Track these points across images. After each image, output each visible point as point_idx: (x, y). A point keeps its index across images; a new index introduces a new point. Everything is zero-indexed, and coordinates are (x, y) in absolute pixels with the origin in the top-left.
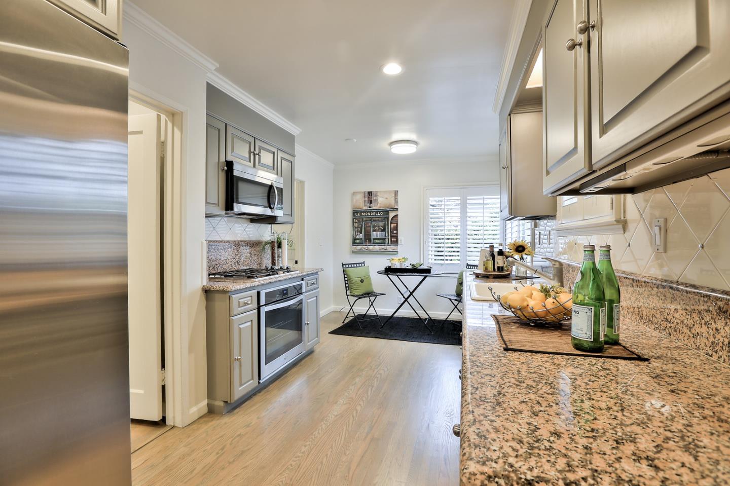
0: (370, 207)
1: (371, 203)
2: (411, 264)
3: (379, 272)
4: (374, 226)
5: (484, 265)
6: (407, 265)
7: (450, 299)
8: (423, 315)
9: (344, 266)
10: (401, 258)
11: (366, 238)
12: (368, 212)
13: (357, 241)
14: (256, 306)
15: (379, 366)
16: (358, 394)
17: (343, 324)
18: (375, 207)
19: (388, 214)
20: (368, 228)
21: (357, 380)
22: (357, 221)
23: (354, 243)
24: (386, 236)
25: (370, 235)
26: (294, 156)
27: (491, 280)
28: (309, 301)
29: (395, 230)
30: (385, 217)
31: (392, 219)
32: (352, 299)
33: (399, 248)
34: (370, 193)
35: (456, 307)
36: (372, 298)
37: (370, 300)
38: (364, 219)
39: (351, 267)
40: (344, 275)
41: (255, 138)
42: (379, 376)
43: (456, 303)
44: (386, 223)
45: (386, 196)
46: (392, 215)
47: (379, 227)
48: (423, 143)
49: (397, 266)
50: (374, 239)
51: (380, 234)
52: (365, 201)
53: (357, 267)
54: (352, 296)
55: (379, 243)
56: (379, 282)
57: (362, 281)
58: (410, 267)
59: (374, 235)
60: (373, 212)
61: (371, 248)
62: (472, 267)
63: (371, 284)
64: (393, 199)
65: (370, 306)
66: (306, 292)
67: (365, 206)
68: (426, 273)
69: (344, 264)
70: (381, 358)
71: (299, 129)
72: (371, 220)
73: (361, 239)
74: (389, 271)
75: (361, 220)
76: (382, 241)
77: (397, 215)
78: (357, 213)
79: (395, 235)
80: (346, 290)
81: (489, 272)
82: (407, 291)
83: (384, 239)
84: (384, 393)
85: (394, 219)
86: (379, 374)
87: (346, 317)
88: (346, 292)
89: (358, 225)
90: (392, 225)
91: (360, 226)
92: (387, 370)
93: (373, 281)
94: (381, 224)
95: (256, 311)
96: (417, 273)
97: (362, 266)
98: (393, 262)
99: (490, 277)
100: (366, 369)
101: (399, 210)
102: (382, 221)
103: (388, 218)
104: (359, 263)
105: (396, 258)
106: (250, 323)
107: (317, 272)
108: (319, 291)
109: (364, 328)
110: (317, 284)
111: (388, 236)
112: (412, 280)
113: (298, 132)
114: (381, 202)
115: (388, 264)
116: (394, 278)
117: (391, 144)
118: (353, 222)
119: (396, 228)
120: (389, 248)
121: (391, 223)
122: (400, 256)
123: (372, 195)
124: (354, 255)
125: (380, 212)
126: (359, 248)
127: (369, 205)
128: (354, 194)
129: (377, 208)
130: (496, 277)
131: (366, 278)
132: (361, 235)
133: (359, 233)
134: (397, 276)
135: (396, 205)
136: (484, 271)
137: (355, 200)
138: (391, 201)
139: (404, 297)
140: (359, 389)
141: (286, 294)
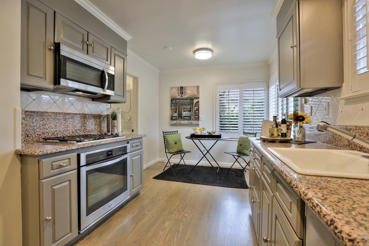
0: (182, 96)
1: (182, 94)
2: (207, 132)
3: (186, 138)
4: (184, 109)
5: (270, 132)
6: (205, 133)
7: (233, 155)
8: (215, 165)
9: (164, 133)
10: (201, 128)
11: (179, 116)
12: (180, 100)
13: (174, 118)
14: (76, 166)
15: (185, 208)
16: (166, 242)
17: (163, 171)
18: (184, 97)
19: (193, 101)
20: (180, 110)
21: (167, 224)
22: (173, 105)
23: (172, 119)
24: (191, 115)
25: (182, 114)
26: (126, 55)
27: (277, 144)
28: (133, 158)
29: (197, 111)
30: (191, 103)
31: (195, 104)
32: (169, 155)
33: (200, 122)
34: (182, 88)
35: (237, 160)
36: (182, 155)
37: (181, 156)
38: (178, 104)
39: (169, 134)
40: (164, 139)
41: (88, 32)
42: (184, 219)
43: (237, 157)
44: (192, 106)
45: (192, 89)
46: (195, 101)
47: (187, 109)
48: (216, 50)
49: (199, 133)
50: (184, 117)
51: (188, 113)
52: (178, 93)
53: (172, 134)
54: (169, 153)
55: (187, 119)
56: (187, 144)
57: (176, 143)
58: (207, 134)
59: (184, 114)
60: (183, 100)
61: (182, 122)
62: (247, 134)
63: (181, 145)
64: (196, 91)
65: (181, 159)
66: (131, 152)
67: (179, 96)
68: (218, 138)
69: (164, 132)
70: (187, 201)
71: (131, 37)
72: (182, 105)
73: (176, 116)
74: (193, 136)
75: (176, 105)
76: (189, 118)
77: (198, 102)
78: (174, 100)
79: (197, 114)
80: (166, 149)
81: (274, 137)
82: (205, 150)
83: (191, 117)
84: (188, 240)
85: (197, 104)
86: (184, 217)
87: (166, 166)
88: (166, 150)
89: (174, 108)
90: (196, 108)
91: (176, 108)
92: (191, 213)
93: (183, 143)
94: (189, 107)
95: (76, 171)
96: (212, 138)
97: (176, 133)
98: (196, 131)
99: (277, 142)
100: (175, 212)
101: (200, 98)
102: (189, 105)
103: (193, 103)
104: (174, 132)
105: (198, 128)
106: (68, 183)
107: (142, 137)
108: (142, 151)
109: (177, 174)
110: (141, 146)
111: (193, 114)
112: (208, 143)
113: (129, 39)
114: (189, 93)
115: (193, 132)
116: (197, 141)
117: (195, 51)
118: (171, 106)
119: (198, 110)
120: (194, 122)
121: (195, 106)
122: (200, 127)
123: (183, 89)
124: (172, 127)
125: (188, 99)
126: (175, 122)
127: (181, 95)
128: (172, 88)
129: (186, 97)
130: (281, 142)
131: (178, 142)
132: (176, 114)
133: (175, 113)
134: (199, 140)
135: (198, 95)
136: (270, 137)
137: (172, 92)
138: (195, 92)
139: (203, 154)
140: (167, 235)
141: (111, 154)
